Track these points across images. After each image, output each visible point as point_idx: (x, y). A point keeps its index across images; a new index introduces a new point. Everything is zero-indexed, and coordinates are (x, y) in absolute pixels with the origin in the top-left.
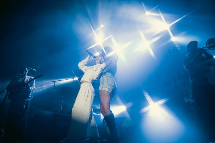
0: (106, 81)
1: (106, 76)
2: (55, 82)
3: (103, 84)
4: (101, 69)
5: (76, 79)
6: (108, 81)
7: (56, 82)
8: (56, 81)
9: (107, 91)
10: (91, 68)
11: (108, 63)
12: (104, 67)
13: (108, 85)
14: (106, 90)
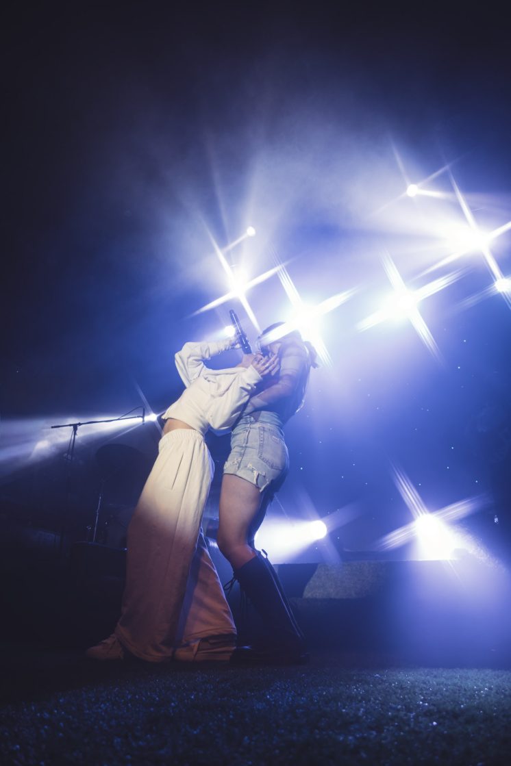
0: (256, 444)
1: (258, 425)
2: (75, 427)
3: (242, 455)
4: (243, 388)
5: (152, 417)
6: (261, 446)
7: (79, 427)
8: (80, 424)
9: (255, 482)
10: (210, 378)
11: (267, 368)
12: (253, 382)
13: (262, 462)
14: (252, 477)
